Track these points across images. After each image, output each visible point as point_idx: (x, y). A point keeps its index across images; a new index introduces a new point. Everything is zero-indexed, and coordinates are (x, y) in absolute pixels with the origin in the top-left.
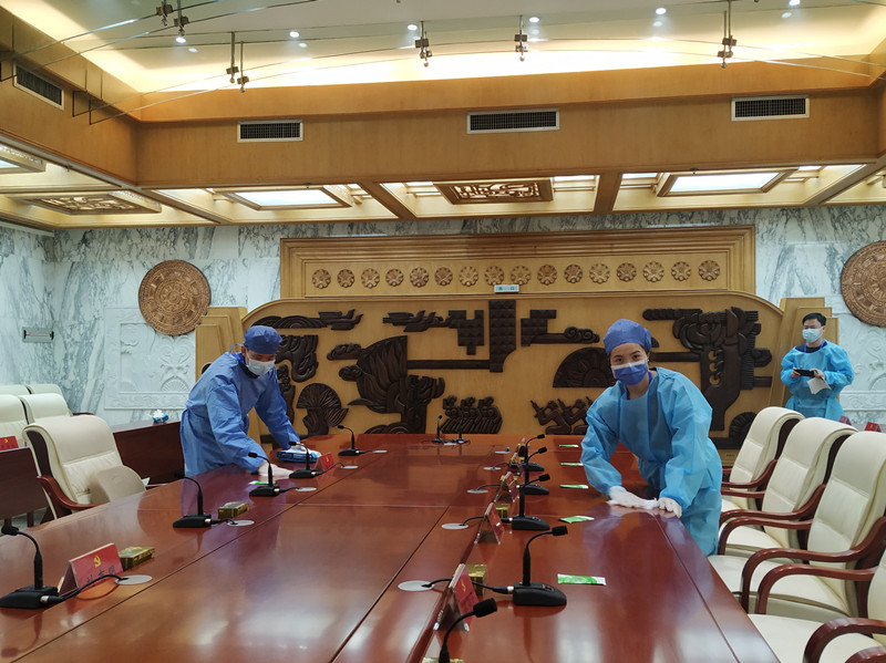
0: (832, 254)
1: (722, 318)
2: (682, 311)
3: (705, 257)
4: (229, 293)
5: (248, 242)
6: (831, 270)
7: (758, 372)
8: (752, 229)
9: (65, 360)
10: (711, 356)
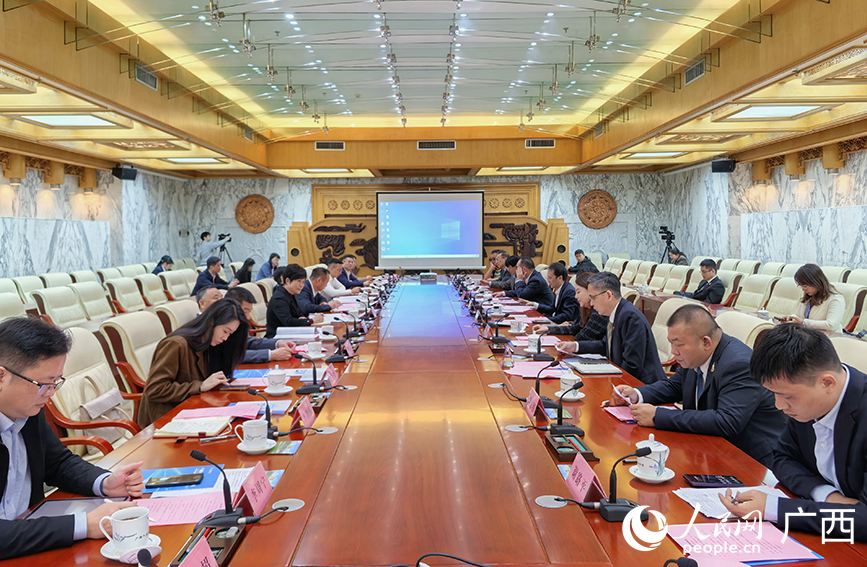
0: (574, 196)
1: (523, 228)
2: (506, 225)
3: (517, 197)
4: (285, 211)
5: (294, 186)
6: (574, 203)
7: (537, 250)
8: (539, 184)
9: (195, 246)
10: (518, 243)
